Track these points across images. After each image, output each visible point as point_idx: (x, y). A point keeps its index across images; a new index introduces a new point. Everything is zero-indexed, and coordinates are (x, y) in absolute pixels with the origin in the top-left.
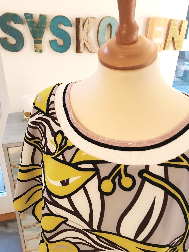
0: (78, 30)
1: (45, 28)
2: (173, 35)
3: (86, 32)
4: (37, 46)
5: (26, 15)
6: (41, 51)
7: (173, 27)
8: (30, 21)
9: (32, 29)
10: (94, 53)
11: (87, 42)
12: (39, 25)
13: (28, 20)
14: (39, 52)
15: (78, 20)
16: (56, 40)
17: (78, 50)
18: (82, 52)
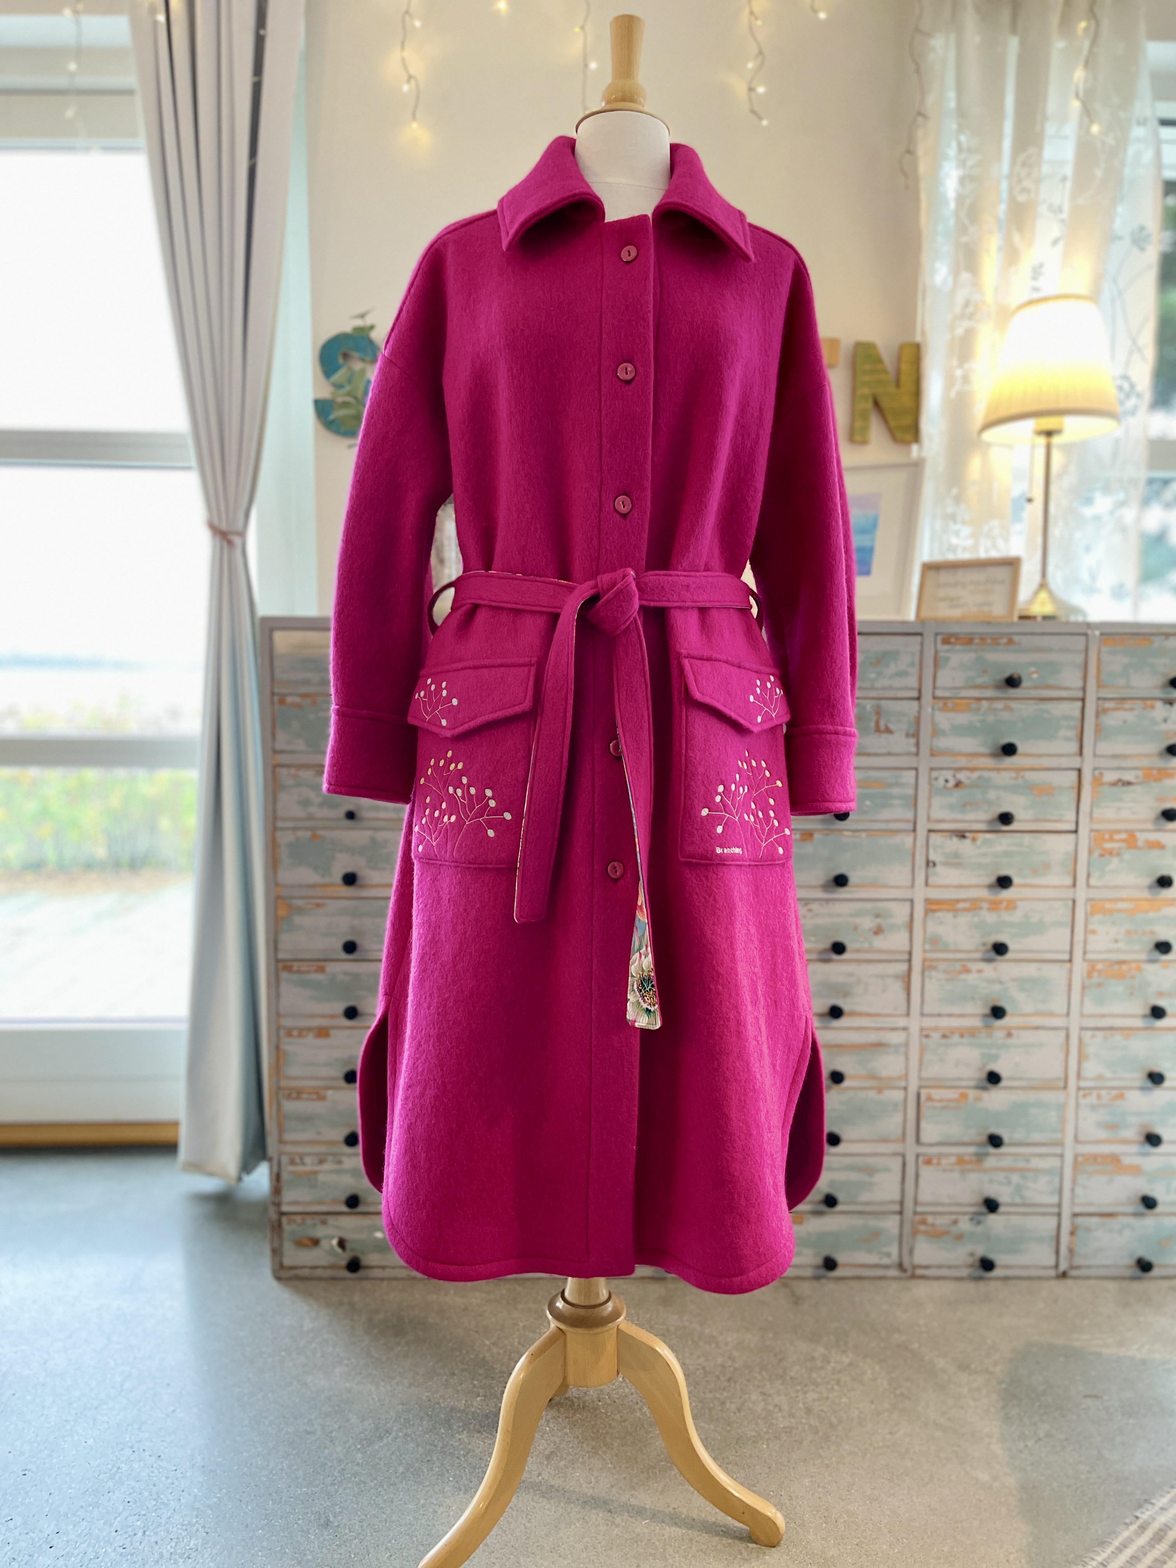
2: (874, 391)
7: (867, 368)
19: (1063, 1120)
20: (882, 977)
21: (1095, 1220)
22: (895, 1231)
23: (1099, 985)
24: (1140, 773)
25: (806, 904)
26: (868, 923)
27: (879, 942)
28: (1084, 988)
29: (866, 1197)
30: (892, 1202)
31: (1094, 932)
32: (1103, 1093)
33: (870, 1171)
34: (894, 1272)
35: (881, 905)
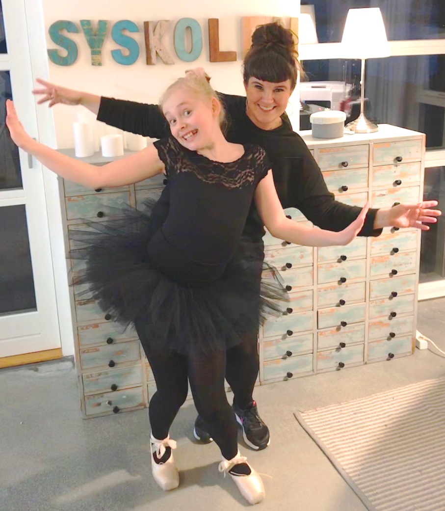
0: (147, 36)
1: (104, 35)
3: (158, 38)
4: (94, 58)
5: (82, 22)
8: (88, 29)
9: (89, 38)
10: (170, 64)
11: (160, 50)
12: (97, 33)
13: (86, 27)
14: (98, 65)
15: (146, 24)
16: (119, 50)
17: (149, 61)
18: (155, 64)
19: (365, 313)
20: (304, 273)
21: (375, 344)
22: (311, 360)
23: (376, 265)
24: (387, 191)
25: (277, 251)
27: (302, 261)
28: (370, 267)
29: (301, 350)
30: (310, 350)
31: (373, 248)
32: (377, 301)
33: (302, 341)
34: (311, 373)
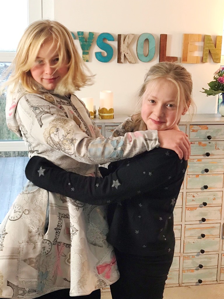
0: (119, 44)
1: (92, 42)
2: (209, 49)
3: (126, 45)
4: (84, 57)
5: (78, 33)
6: (87, 61)
7: (208, 42)
8: (82, 37)
9: (82, 43)
10: (133, 63)
11: (127, 53)
12: (87, 40)
13: (80, 36)
14: (86, 61)
15: (119, 36)
16: (101, 52)
17: (119, 61)
18: (123, 63)
20: (215, 210)
25: (197, 193)
26: (212, 197)
27: (214, 202)
29: (210, 265)
30: (216, 266)
33: (210, 258)
34: (216, 282)
35: (215, 192)
